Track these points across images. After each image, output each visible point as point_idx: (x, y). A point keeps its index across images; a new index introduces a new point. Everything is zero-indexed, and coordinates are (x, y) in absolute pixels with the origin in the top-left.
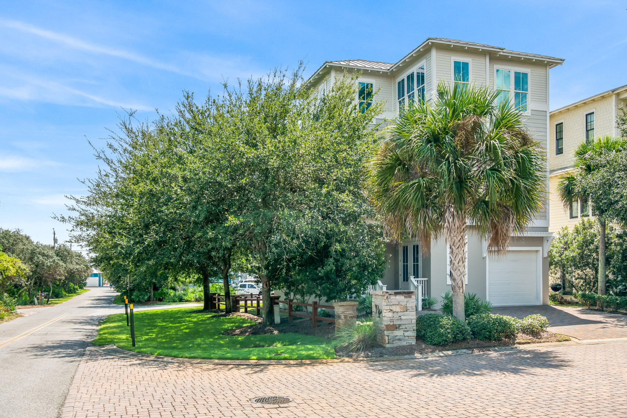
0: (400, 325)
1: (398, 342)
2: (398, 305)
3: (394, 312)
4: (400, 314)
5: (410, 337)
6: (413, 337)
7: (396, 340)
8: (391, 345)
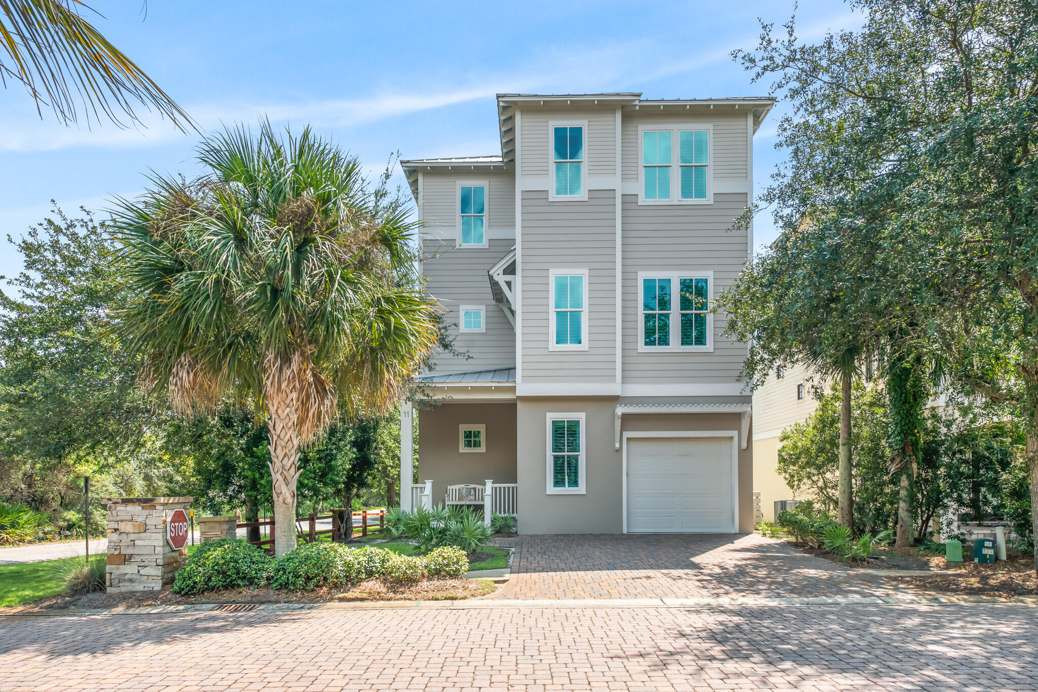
0: (131, 556)
1: (128, 584)
2: (129, 521)
3: (121, 533)
4: (132, 537)
5: (151, 578)
6: (156, 578)
7: (124, 580)
8: (116, 589)
